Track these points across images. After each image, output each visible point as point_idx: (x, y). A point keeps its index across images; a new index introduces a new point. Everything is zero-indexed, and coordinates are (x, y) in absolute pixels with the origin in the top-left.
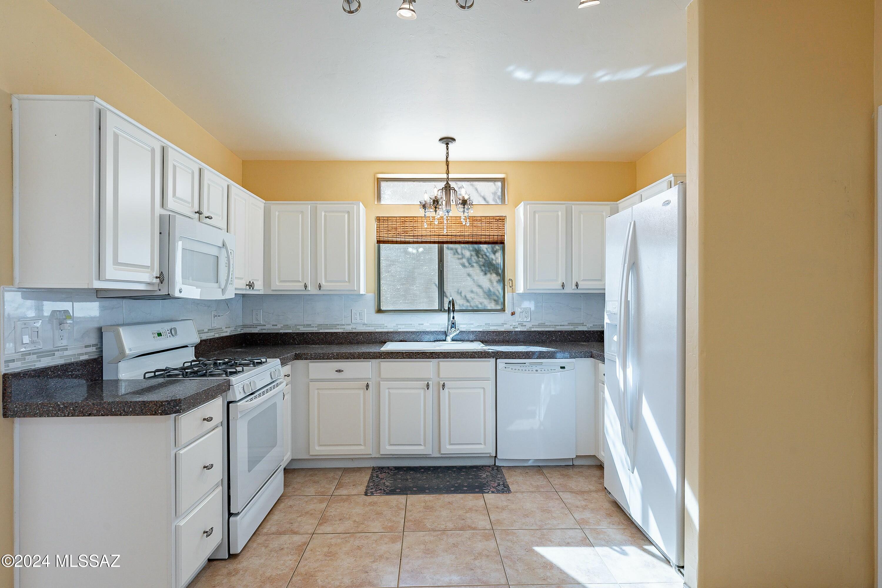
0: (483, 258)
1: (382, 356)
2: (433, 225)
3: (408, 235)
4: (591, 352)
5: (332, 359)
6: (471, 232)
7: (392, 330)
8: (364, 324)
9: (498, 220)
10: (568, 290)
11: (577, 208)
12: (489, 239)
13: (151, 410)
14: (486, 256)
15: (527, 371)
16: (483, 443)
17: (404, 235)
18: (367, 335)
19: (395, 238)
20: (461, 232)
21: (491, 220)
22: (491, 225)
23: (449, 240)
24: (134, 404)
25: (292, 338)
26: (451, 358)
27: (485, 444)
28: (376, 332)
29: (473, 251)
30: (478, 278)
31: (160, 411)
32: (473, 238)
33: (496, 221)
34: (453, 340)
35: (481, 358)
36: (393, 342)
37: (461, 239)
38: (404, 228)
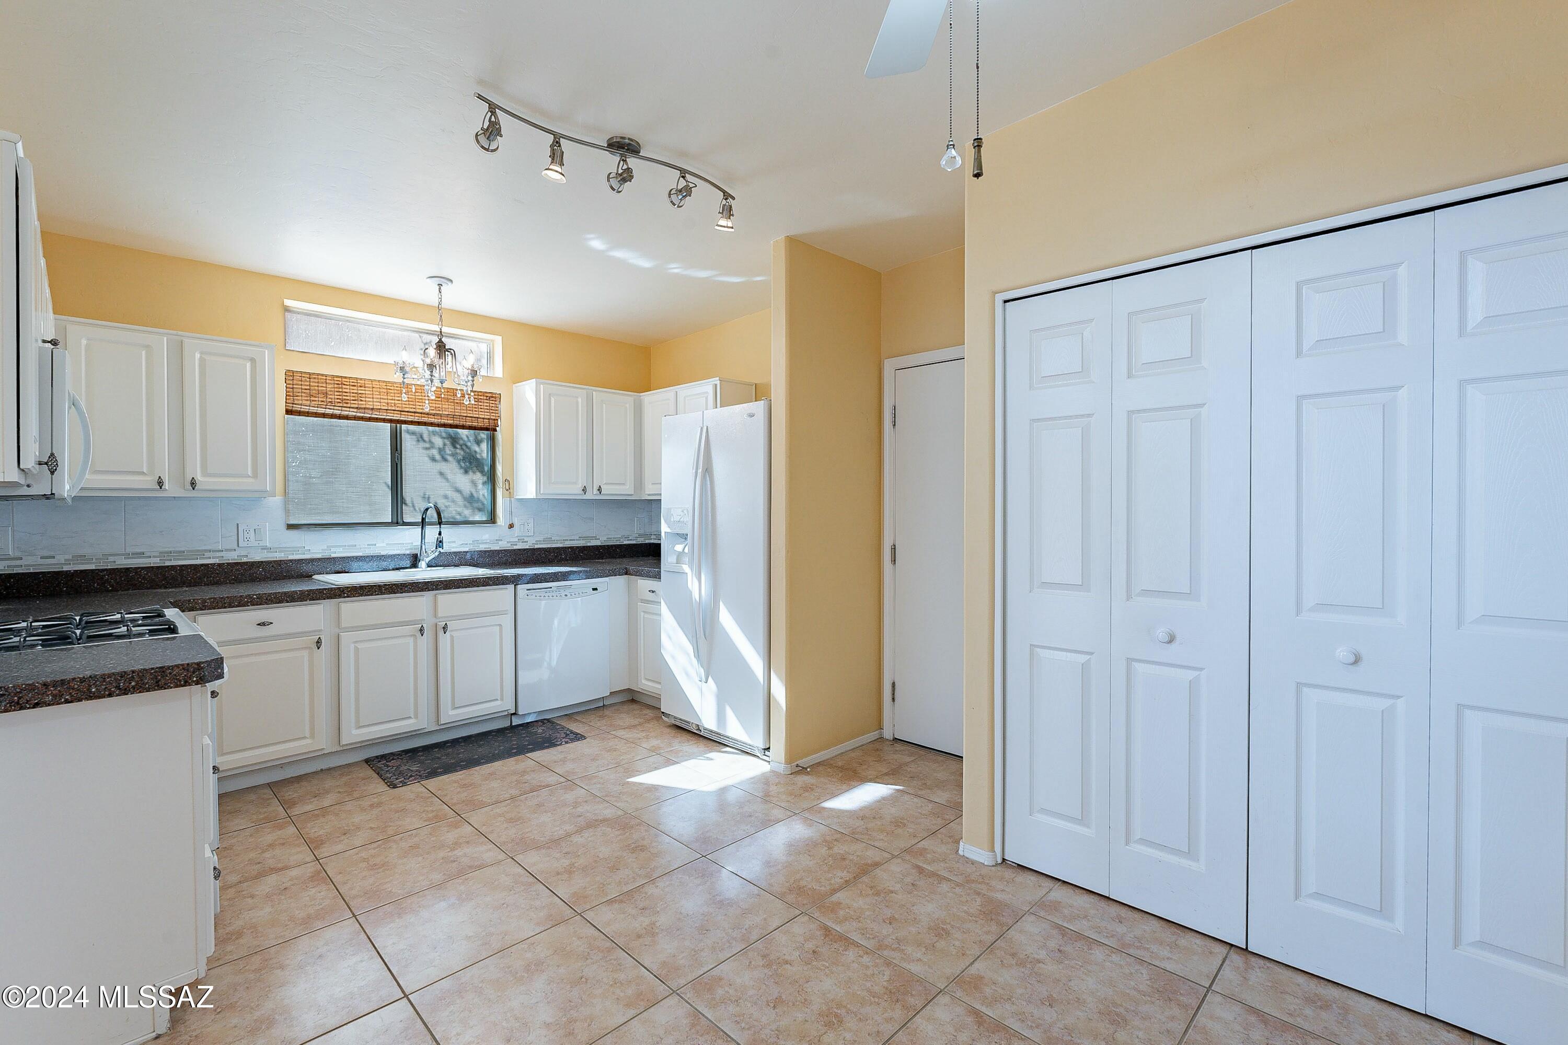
0: (462, 449)
1: (344, 593)
2: (391, 395)
3: (349, 405)
4: (626, 568)
5: (248, 606)
6: (451, 410)
7: (319, 556)
8: (264, 548)
9: (489, 398)
10: (589, 496)
11: (600, 395)
12: (478, 423)
13: (176, 679)
14: (466, 446)
15: (555, 597)
16: (499, 699)
17: (341, 405)
18: (272, 566)
19: (324, 408)
20: (437, 409)
21: (479, 397)
22: (480, 404)
23: (416, 419)
24: (140, 674)
25: (98, 579)
26: (455, 588)
27: (502, 699)
28: (289, 560)
29: (447, 438)
30: (453, 476)
31: (195, 679)
32: (455, 419)
33: (486, 399)
34: (429, 566)
35: (497, 585)
36: (323, 574)
37: (436, 420)
38: (341, 394)
